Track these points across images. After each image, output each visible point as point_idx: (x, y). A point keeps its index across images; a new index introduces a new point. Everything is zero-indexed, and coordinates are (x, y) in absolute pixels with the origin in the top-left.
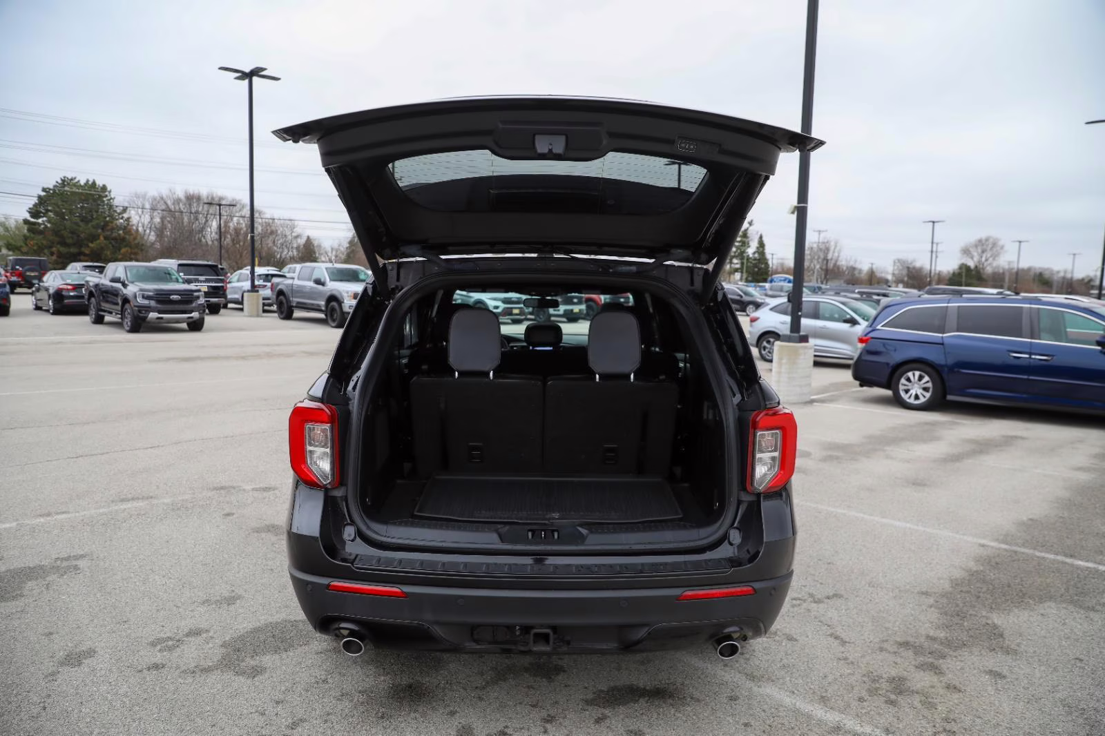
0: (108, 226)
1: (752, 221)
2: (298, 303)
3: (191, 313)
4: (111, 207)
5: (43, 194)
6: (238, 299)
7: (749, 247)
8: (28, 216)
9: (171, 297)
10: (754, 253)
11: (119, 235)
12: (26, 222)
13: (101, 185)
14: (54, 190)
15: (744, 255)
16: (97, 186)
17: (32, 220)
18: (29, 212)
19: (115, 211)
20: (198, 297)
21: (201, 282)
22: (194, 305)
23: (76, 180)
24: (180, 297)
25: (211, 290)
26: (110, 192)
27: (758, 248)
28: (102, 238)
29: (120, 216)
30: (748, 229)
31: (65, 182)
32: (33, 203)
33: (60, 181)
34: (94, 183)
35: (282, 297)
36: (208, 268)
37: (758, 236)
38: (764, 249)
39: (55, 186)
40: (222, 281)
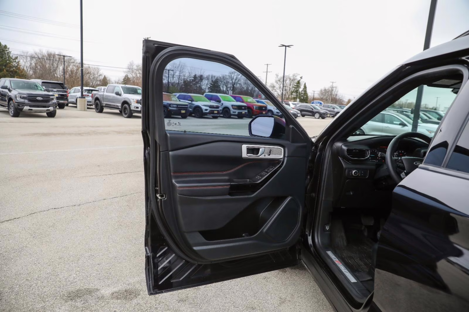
0: (8, 65)
1: (302, 77)
2: (106, 104)
3: (48, 107)
4: (9, 56)
6: (74, 101)
7: (300, 88)
9: (37, 98)
10: (302, 91)
11: (14, 70)
13: (4, 45)
15: (298, 91)
16: (2, 46)
19: (12, 58)
20: (53, 99)
21: (54, 91)
22: (50, 103)
24: (42, 98)
25: (60, 96)
26: (9, 49)
27: (303, 89)
28: (5, 70)
29: (14, 61)
30: (300, 80)
35: (97, 101)
36: (57, 85)
37: (304, 83)
38: (306, 89)
40: (66, 92)
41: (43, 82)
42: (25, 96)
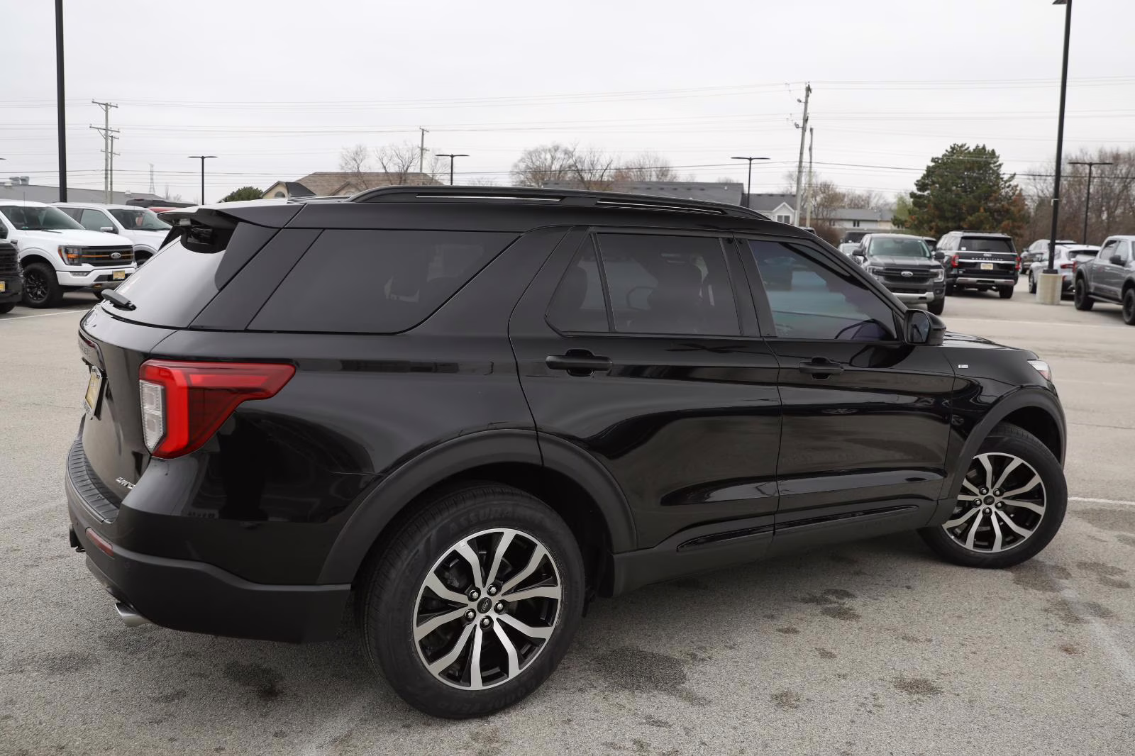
0: (991, 196)
4: (997, 174)
5: (932, 164)
8: (914, 189)
9: (902, 273)
11: (1003, 206)
12: (912, 195)
13: (991, 150)
14: (942, 159)
16: (986, 152)
17: (919, 193)
18: (916, 185)
19: (1002, 179)
20: (936, 275)
21: (986, 258)
23: (966, 147)
24: (912, 273)
25: (998, 269)
26: (998, 157)
28: (982, 210)
29: (1007, 185)
31: (954, 150)
32: (922, 175)
33: (949, 150)
34: (984, 148)
35: (1081, 281)
39: (944, 155)
40: (1013, 258)
41: (963, 238)
42: (882, 268)
